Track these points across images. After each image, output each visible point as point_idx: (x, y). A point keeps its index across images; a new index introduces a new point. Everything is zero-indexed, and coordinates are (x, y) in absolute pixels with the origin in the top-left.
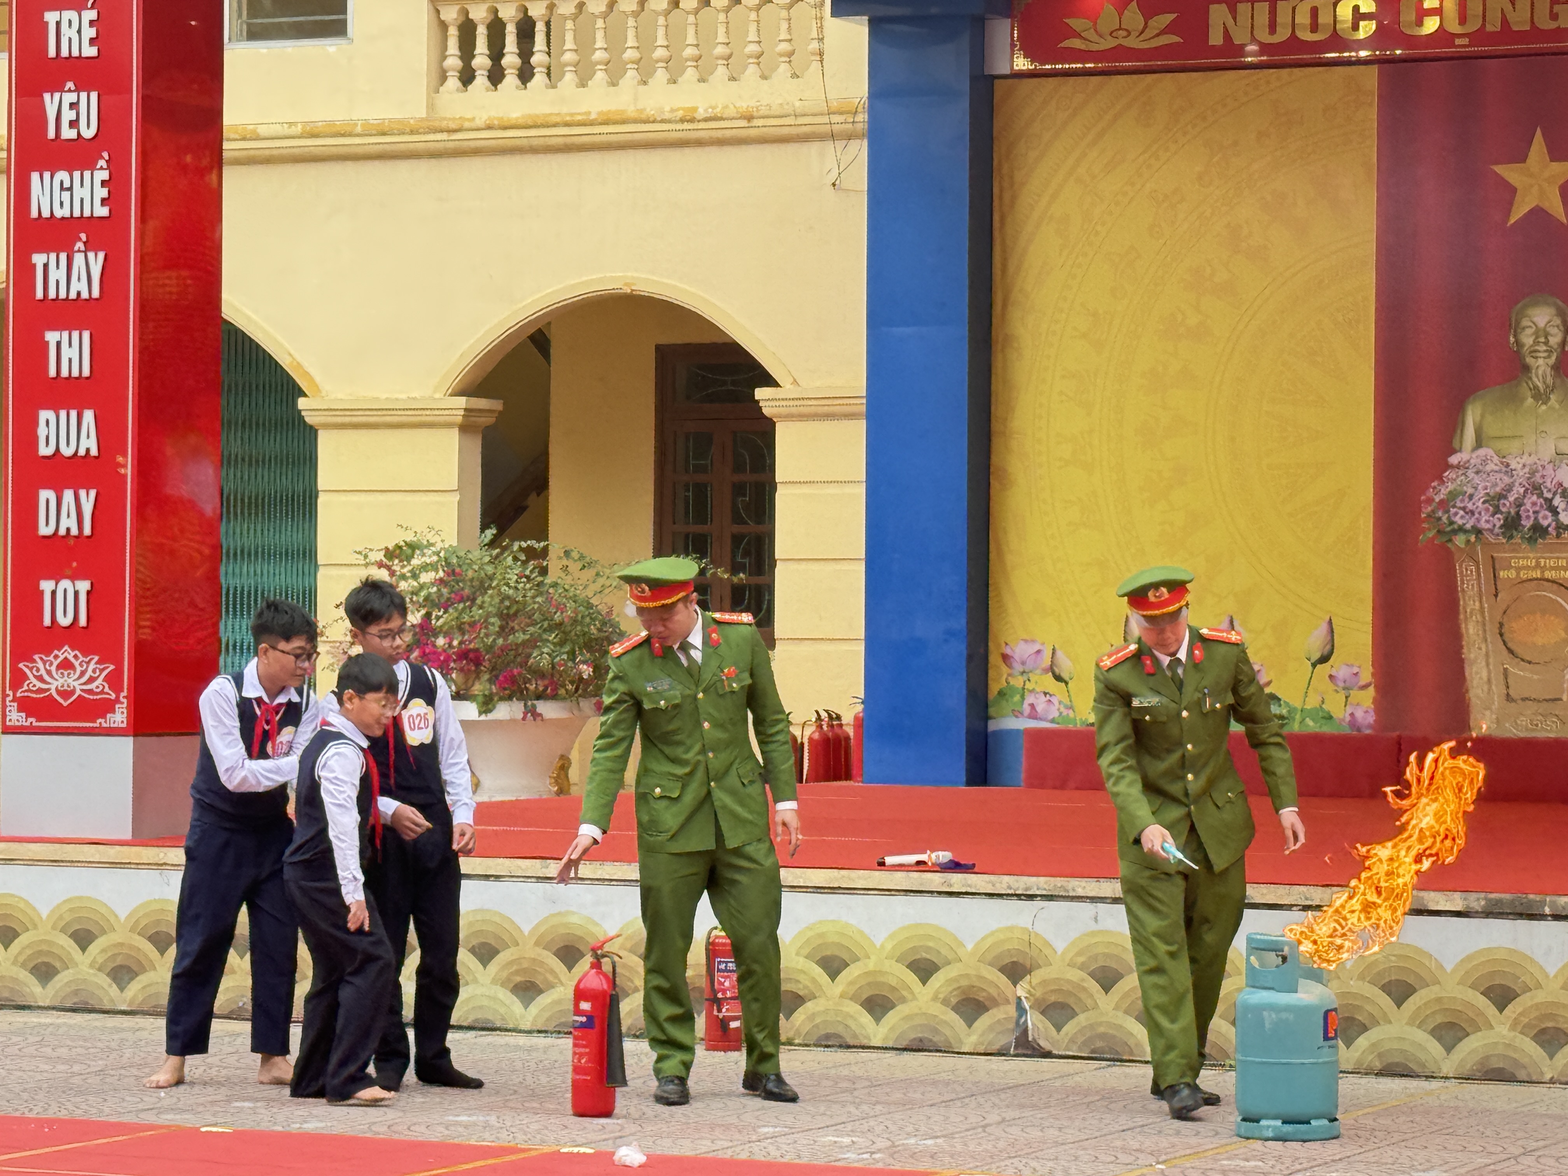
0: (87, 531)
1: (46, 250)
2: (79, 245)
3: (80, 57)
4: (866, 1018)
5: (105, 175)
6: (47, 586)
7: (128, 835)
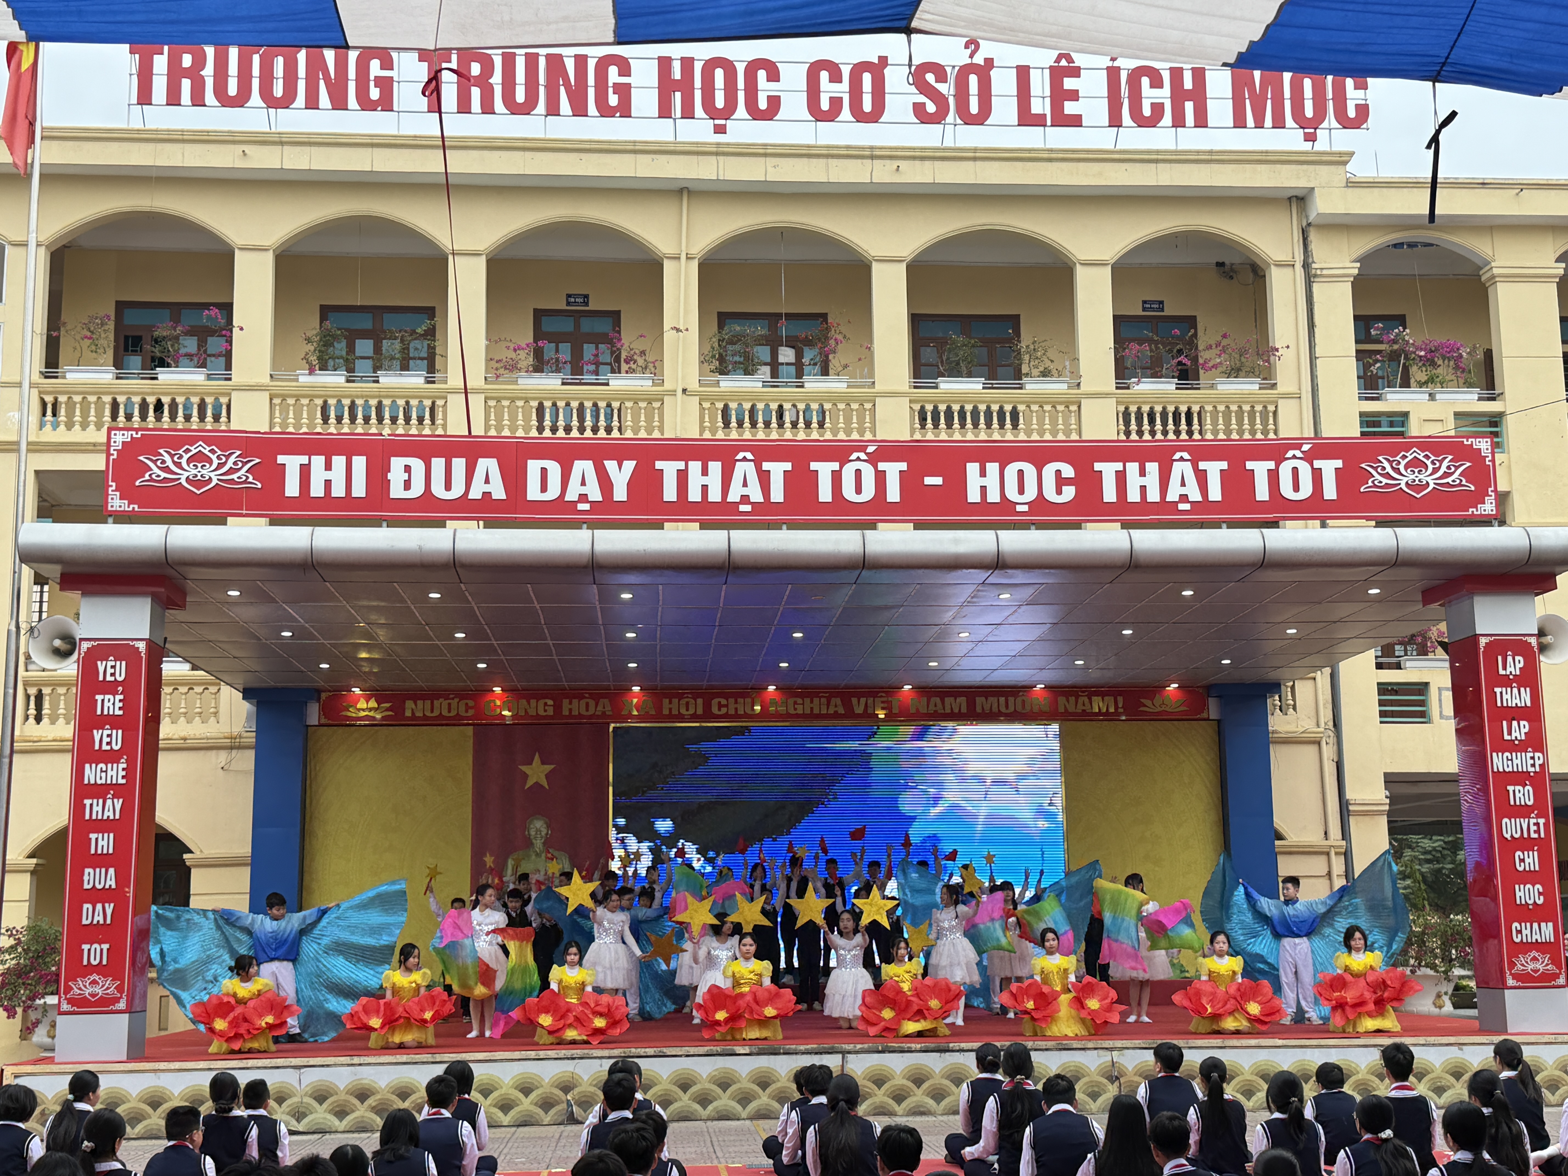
0: (109, 921)
1: (93, 798)
2: (110, 796)
3: (114, 715)
4: (500, 1114)
5: (125, 766)
6: (86, 947)
7: (125, 1058)
